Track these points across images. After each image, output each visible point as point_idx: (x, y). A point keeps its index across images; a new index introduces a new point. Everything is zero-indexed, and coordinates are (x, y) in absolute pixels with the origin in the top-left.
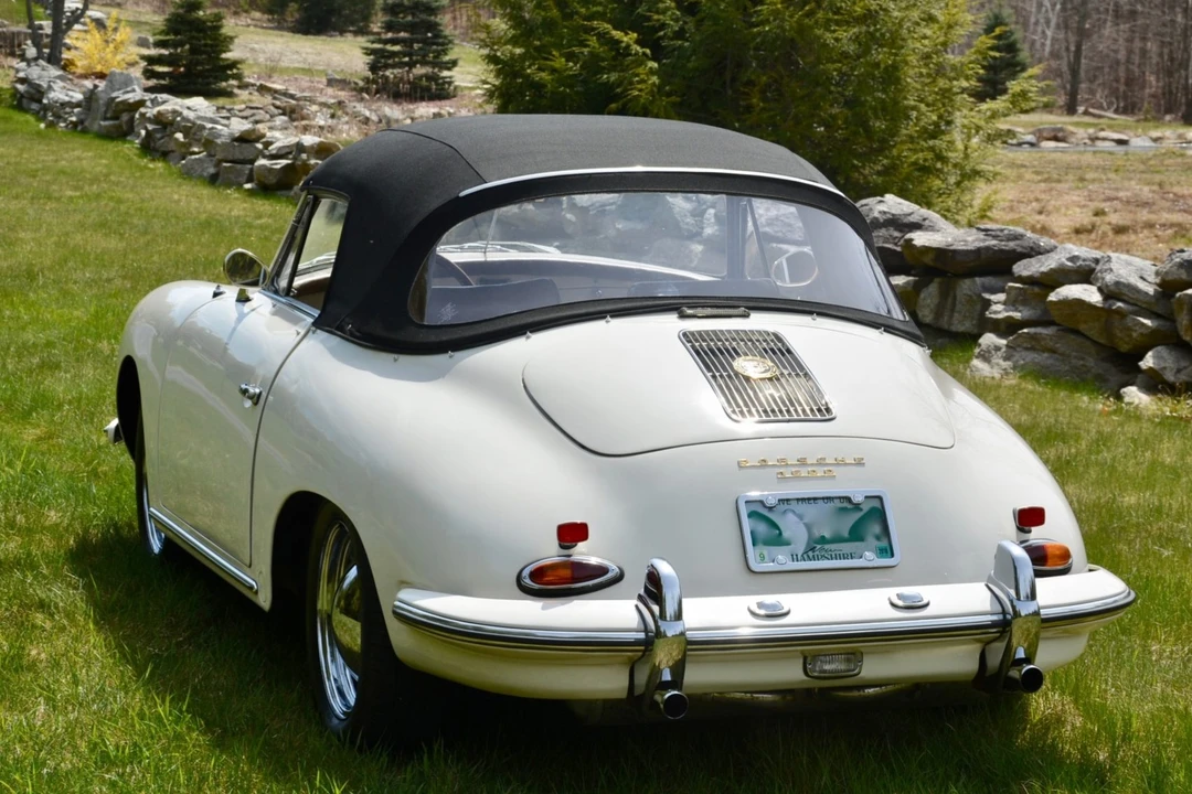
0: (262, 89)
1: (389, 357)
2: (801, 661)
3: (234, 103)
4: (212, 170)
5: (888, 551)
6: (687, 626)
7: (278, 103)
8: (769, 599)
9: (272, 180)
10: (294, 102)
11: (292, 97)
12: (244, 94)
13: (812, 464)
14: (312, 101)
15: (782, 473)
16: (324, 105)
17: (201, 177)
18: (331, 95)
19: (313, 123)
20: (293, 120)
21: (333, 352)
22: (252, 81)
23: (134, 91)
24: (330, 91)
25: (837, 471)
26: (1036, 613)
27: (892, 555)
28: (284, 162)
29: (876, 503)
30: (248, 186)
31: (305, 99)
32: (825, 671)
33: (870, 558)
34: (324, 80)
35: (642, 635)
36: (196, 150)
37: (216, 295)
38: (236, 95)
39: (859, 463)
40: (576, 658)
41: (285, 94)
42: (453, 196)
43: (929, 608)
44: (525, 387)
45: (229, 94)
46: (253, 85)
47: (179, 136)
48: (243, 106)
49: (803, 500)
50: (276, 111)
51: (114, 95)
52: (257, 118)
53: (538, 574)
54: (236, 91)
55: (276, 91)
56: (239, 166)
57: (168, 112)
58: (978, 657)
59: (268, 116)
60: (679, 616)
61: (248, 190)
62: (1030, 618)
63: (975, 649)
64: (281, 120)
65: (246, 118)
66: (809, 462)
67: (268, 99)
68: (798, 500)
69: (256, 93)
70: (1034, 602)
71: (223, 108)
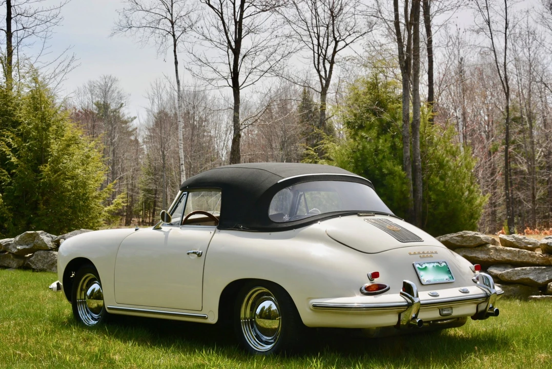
1: (268, 234)
2: (438, 311)
5: (451, 278)
6: (421, 299)
8: (432, 292)
15: (420, 256)
21: (236, 235)
25: (432, 255)
26: (495, 293)
27: (453, 279)
29: (445, 264)
32: (443, 314)
35: (406, 303)
37: (136, 230)
40: (390, 311)
42: (275, 183)
44: (329, 236)
53: (367, 289)
58: (476, 308)
60: (417, 296)
63: (475, 306)
70: (495, 289)
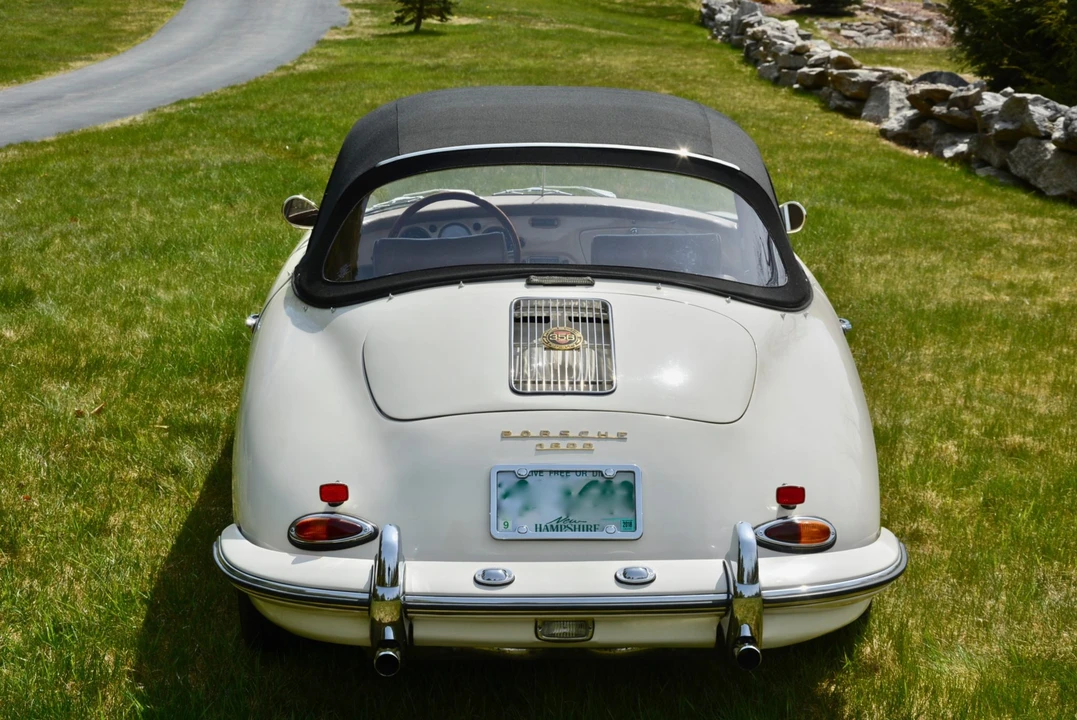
0: (877, 11)
2: (534, 625)
3: (854, 21)
4: (776, 74)
5: (630, 525)
7: (884, 21)
9: (809, 82)
10: (895, 20)
11: (896, 16)
12: (861, 14)
13: (574, 438)
14: (911, 19)
15: (541, 445)
16: (917, 22)
17: (769, 79)
18: (924, 15)
19: (908, 35)
20: (893, 33)
22: (870, 5)
23: (756, 15)
24: (924, 12)
25: (596, 445)
26: (759, 595)
27: (635, 529)
28: (819, 69)
29: (628, 478)
30: (796, 86)
31: (904, 18)
32: (553, 635)
33: (613, 530)
34: (921, 4)
36: (769, 59)
38: (856, 15)
39: (621, 437)
41: (893, 15)
42: (372, 167)
43: (652, 584)
45: (851, 15)
46: (871, 8)
47: (762, 48)
48: (859, 23)
49: (556, 472)
50: (882, 26)
51: (743, 18)
52: (869, 31)
53: (304, 528)
54: (858, 12)
55: (886, 13)
56: (792, 72)
57: (759, 31)
58: (715, 628)
59: (877, 30)
60: (397, 583)
61: (796, 89)
62: (753, 600)
63: (711, 621)
64: (886, 33)
65: (862, 31)
66: (570, 435)
67: (880, 18)
68: (551, 472)
69: (871, 14)
70: (757, 585)
71: (846, 24)
